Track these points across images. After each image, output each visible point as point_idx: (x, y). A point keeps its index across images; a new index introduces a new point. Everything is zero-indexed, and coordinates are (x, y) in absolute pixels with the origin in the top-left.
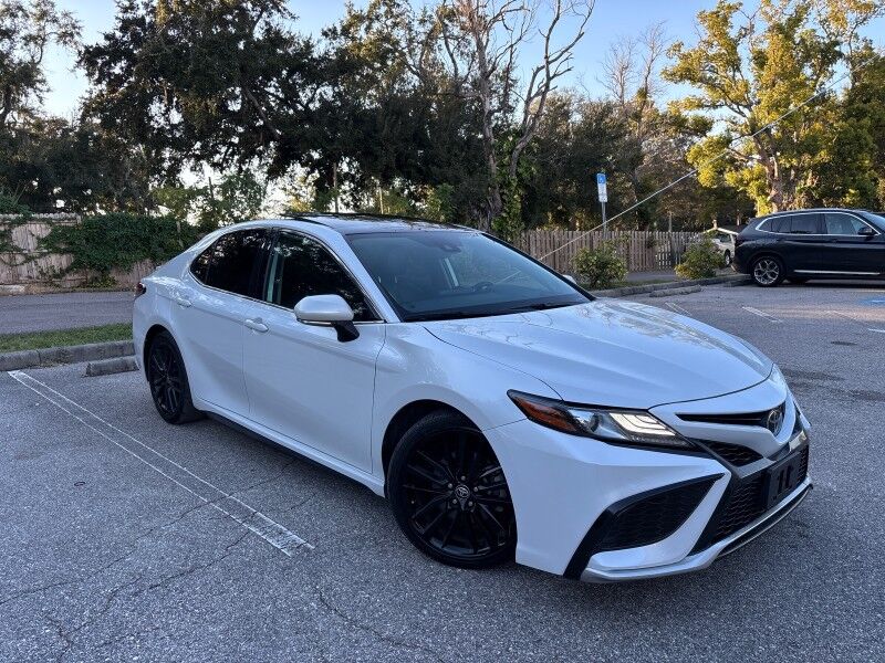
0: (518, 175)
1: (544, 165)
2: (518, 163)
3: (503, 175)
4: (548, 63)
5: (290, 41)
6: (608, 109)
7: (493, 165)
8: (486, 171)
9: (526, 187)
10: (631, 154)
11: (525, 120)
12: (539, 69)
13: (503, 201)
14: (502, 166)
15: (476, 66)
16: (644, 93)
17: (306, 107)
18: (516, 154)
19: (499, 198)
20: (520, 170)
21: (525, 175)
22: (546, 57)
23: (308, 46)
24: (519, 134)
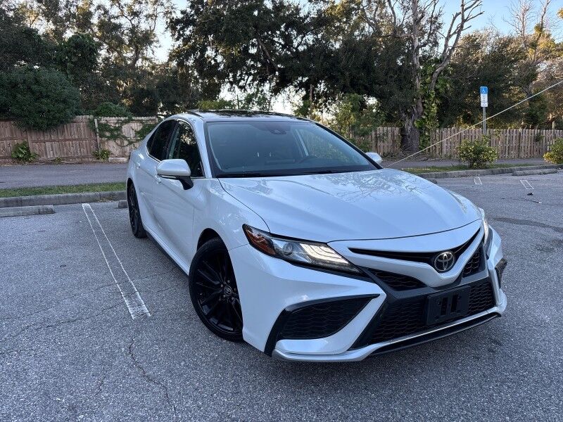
0: (436, 90)
1: (456, 83)
2: (437, 82)
3: (425, 90)
4: (464, 10)
5: (288, 8)
6: (510, 41)
7: (418, 83)
8: (413, 86)
9: (441, 98)
10: (526, 74)
11: (445, 51)
12: (457, 15)
13: (424, 107)
14: (425, 84)
15: (410, 12)
16: (540, 28)
18: (435, 75)
19: (421, 105)
20: (438, 87)
21: (441, 90)
22: (463, 5)
23: (297, 10)
24: (438, 61)
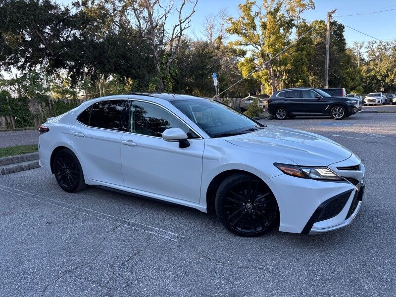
0: (170, 73)
1: (180, 69)
2: (170, 68)
3: (164, 74)
4: (181, 23)
5: (55, 7)
6: (206, 45)
7: (159, 68)
8: (156, 72)
9: (174, 79)
10: (216, 65)
11: (171, 49)
12: (176, 26)
13: (164, 85)
14: (162, 69)
15: (149, 24)
16: (220, 38)
17: (66, 40)
18: (168, 64)
19: (162, 84)
20: (171, 71)
21: (173, 74)
22: (180, 21)
23: (67, 10)
24: (169, 55)
